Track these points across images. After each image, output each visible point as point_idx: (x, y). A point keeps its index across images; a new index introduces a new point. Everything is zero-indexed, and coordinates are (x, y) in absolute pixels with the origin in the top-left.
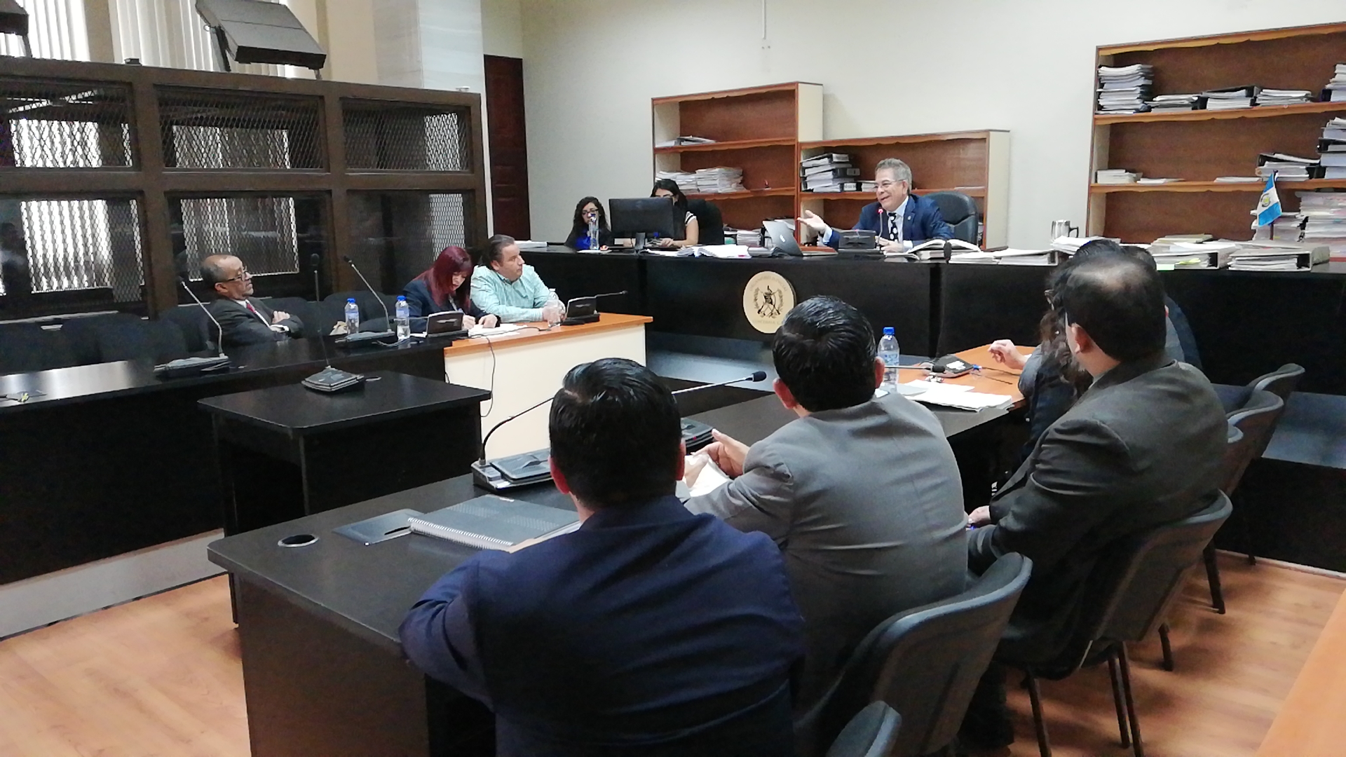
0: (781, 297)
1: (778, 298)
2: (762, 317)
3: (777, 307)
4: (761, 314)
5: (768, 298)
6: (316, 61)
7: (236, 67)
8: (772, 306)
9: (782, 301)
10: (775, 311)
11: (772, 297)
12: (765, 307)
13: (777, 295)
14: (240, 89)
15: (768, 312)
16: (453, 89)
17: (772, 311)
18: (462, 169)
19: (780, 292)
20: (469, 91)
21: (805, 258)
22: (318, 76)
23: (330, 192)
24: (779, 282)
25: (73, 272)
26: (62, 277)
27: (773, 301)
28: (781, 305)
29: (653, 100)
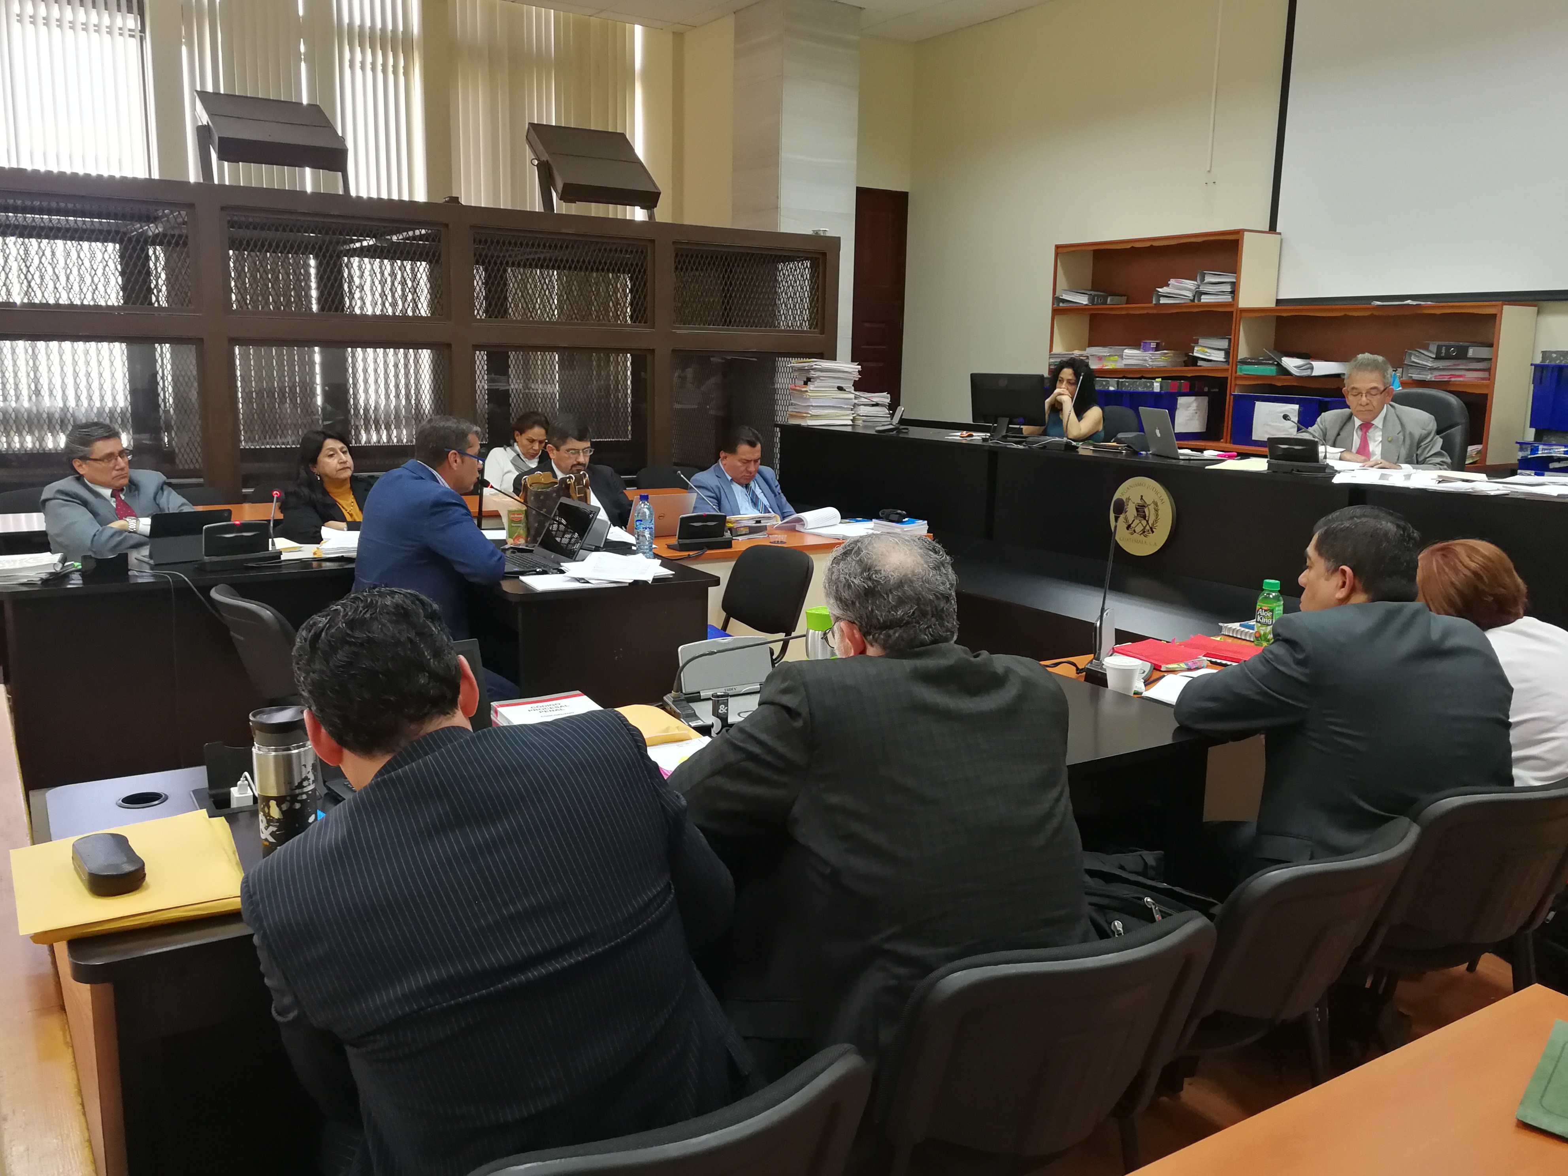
0: (1156, 510)
1: (1153, 512)
2: (1132, 534)
3: (1150, 522)
4: (1130, 531)
5: (1141, 510)
6: (649, 200)
7: (559, 206)
8: (1144, 522)
9: (1157, 515)
10: (1148, 528)
11: (1146, 510)
12: (1137, 521)
13: (1152, 507)
14: (563, 231)
15: (1139, 529)
16: (809, 231)
17: (1145, 528)
18: (810, 328)
19: (1156, 504)
20: (828, 234)
21: (1182, 463)
22: (651, 216)
23: (653, 351)
24: (1157, 493)
25: (383, 427)
26: (372, 431)
27: (1147, 515)
28: (1156, 521)
29: (1057, 247)
